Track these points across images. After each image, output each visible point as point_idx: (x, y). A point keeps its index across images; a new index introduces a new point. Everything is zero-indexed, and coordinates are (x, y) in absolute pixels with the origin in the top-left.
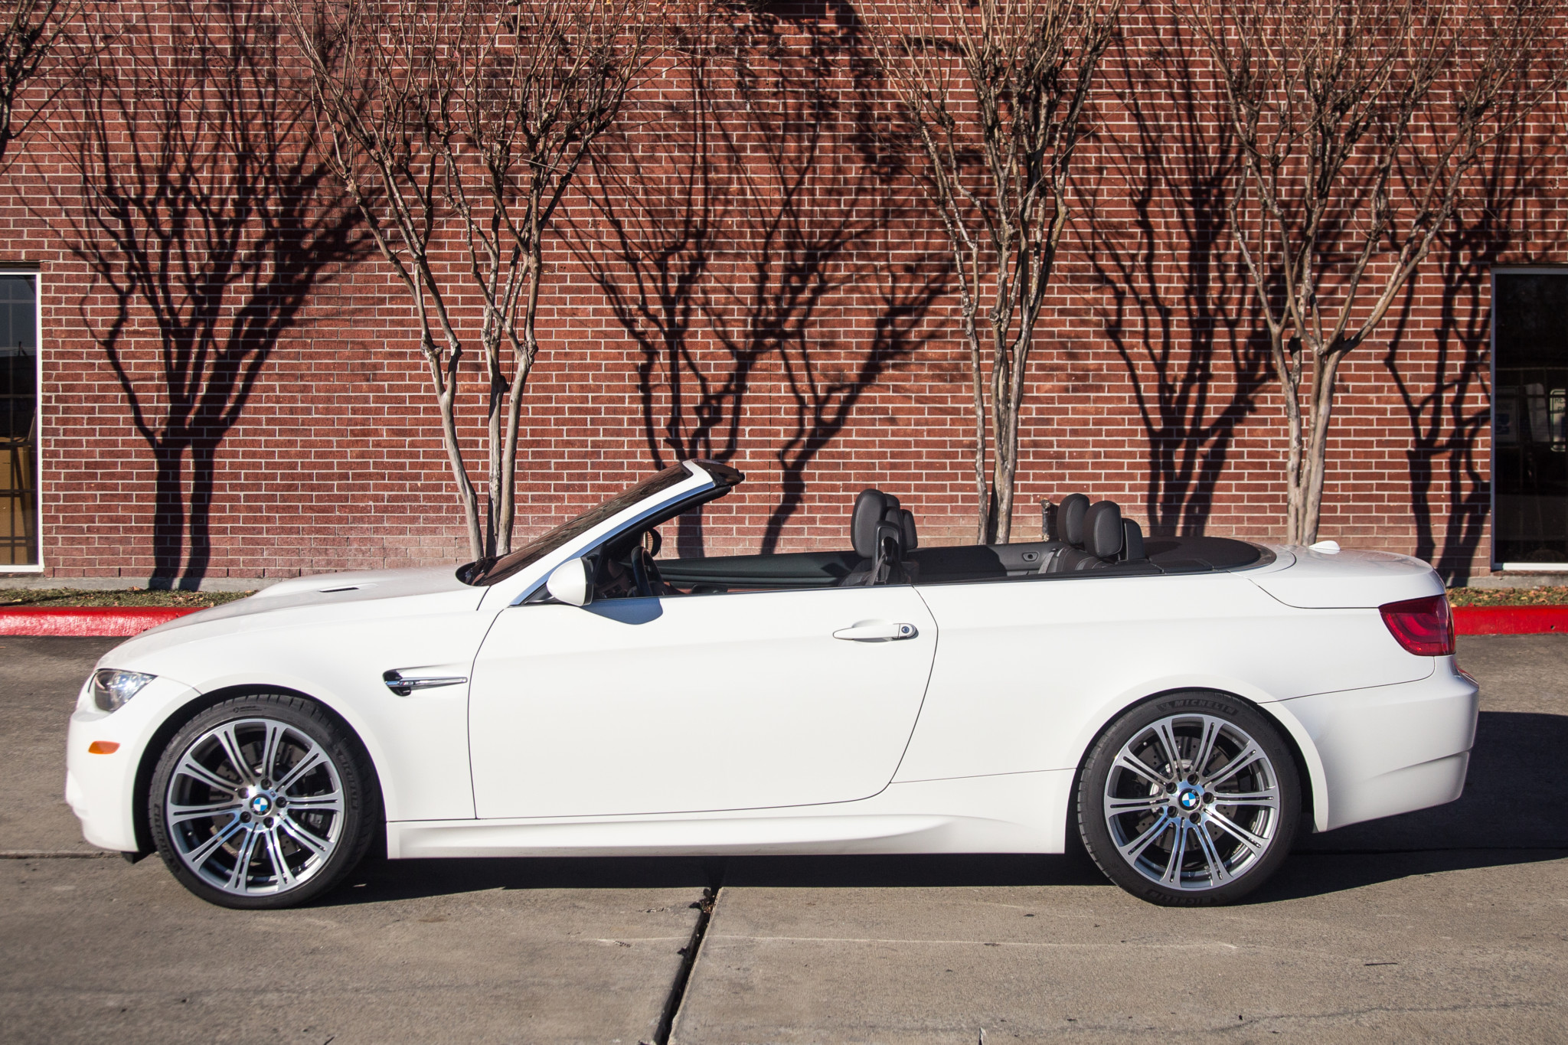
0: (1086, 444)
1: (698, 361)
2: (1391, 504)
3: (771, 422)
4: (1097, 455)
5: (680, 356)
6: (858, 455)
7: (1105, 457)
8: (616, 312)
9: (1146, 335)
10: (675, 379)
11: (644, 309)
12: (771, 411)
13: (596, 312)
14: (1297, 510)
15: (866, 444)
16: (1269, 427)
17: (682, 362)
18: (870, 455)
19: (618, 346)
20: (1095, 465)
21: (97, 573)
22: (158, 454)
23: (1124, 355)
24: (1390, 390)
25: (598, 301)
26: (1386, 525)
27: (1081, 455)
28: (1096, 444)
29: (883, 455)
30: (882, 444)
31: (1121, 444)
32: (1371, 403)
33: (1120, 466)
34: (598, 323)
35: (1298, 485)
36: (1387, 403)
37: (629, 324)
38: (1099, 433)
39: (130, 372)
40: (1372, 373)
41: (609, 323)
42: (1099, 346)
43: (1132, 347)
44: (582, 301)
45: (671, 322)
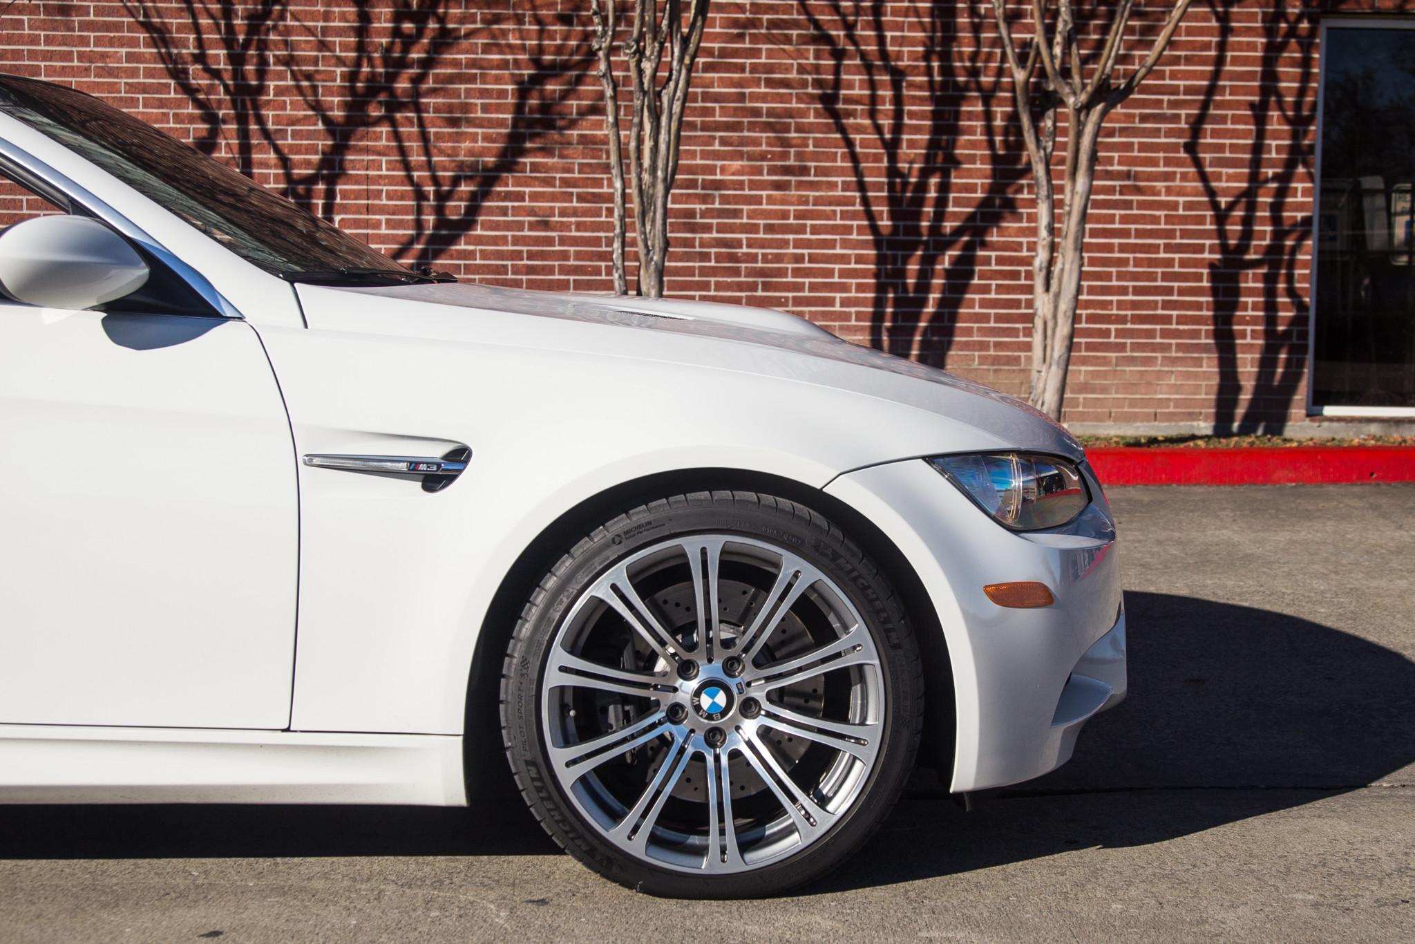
0: (785, 244)
1: (270, 126)
2: (1181, 327)
3: (368, 209)
4: (799, 259)
5: (252, 119)
6: (484, 255)
7: (810, 261)
8: (163, 58)
9: (874, 100)
10: (245, 149)
11: (200, 58)
12: (368, 195)
13: (130, 57)
14: (1045, 323)
15: (494, 241)
16: (1025, 225)
17: (253, 127)
18: (500, 255)
19: (162, 104)
20: (797, 272)
23: (842, 129)
24: (1184, 177)
25: (133, 42)
26: (1174, 354)
27: (778, 258)
28: (798, 244)
29: (517, 255)
30: (516, 241)
31: (831, 244)
32: (1159, 194)
33: (830, 273)
34: (134, 73)
35: (1047, 288)
36: (1179, 194)
37: (179, 75)
38: (801, 229)
40: (1161, 155)
41: (149, 73)
42: (803, 113)
43: (850, 114)
44: (111, 41)
45: (238, 74)
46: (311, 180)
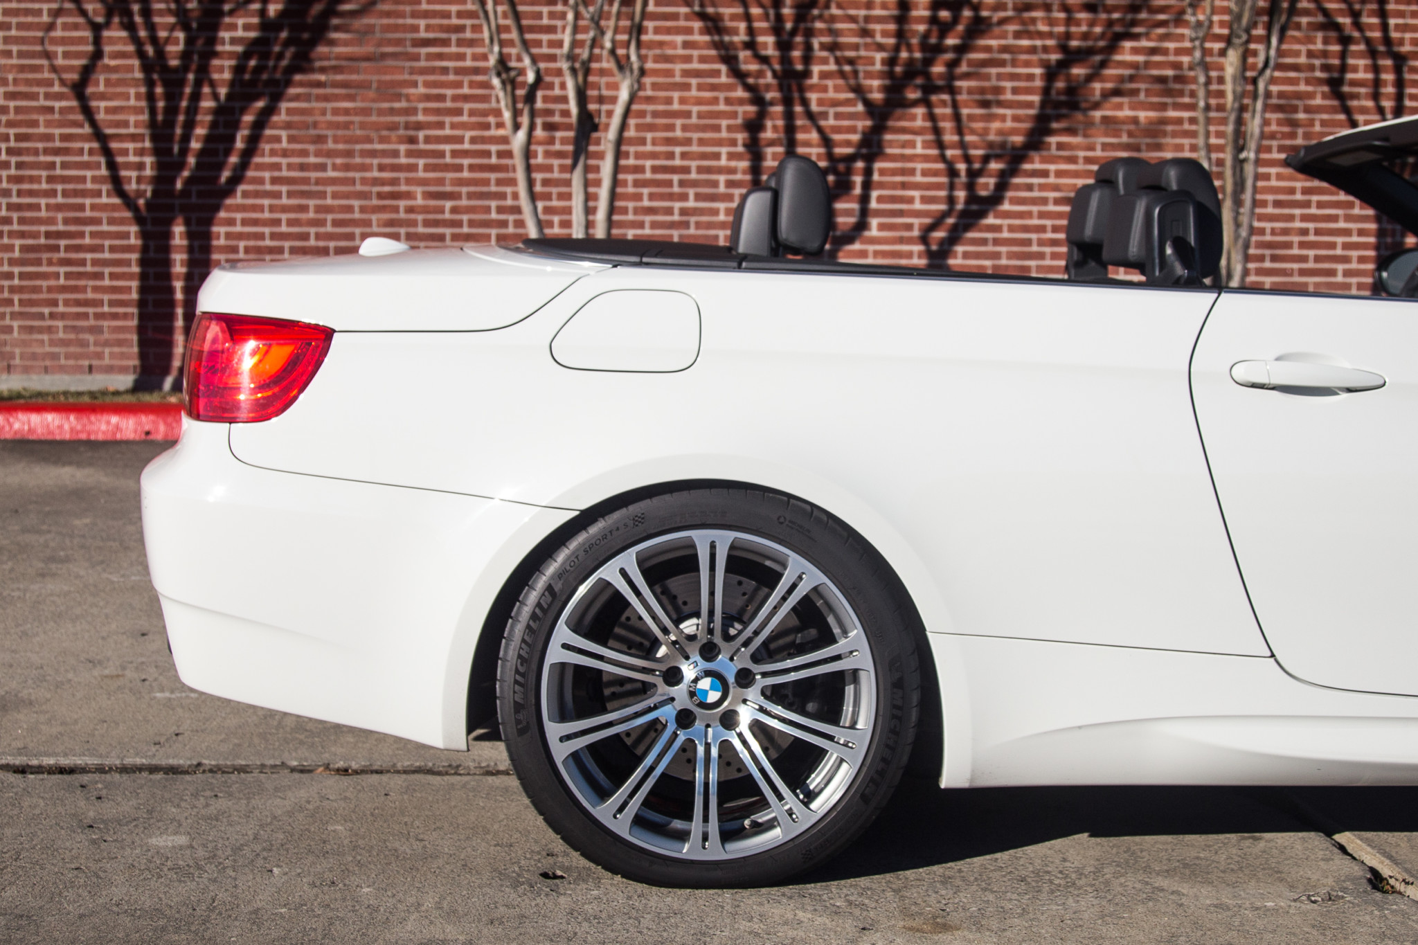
0: (1291, 218)
1: (814, 107)
3: (904, 186)
4: (1304, 232)
5: (797, 101)
6: (1012, 229)
7: (1315, 235)
8: (717, 45)
9: (1377, 83)
10: (790, 129)
11: (751, 45)
12: (903, 172)
13: (686, 45)
15: (1021, 215)
17: (798, 109)
18: (1026, 229)
19: (714, 87)
20: (1302, 245)
21: (62, 369)
22: (139, 220)
23: (1347, 111)
25: (689, 31)
27: (1285, 232)
28: (1305, 218)
29: (1042, 229)
30: (1042, 215)
31: (1334, 218)
33: (1332, 246)
34: (688, 59)
37: (729, 59)
38: (1307, 204)
39: (101, 116)
41: (703, 59)
42: (1311, 95)
43: (1356, 96)
44: (669, 31)
45: (786, 60)
46: (851, 159)
